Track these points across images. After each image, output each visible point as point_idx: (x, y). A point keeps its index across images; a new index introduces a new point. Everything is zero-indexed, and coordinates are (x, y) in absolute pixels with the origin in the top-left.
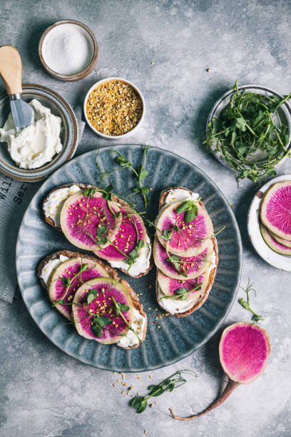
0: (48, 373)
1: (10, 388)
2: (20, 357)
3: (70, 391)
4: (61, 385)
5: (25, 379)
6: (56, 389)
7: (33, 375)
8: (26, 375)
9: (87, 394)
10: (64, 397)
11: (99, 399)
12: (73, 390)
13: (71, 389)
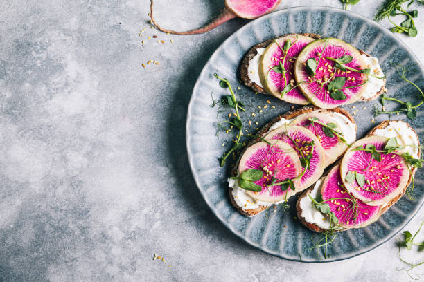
0: (92, 252)
1: (52, 271)
2: (59, 236)
3: (120, 270)
4: (108, 264)
5: (67, 260)
6: (103, 269)
7: (76, 255)
8: (68, 256)
9: (138, 272)
10: (113, 277)
11: (152, 277)
12: (123, 268)
13: (120, 267)
